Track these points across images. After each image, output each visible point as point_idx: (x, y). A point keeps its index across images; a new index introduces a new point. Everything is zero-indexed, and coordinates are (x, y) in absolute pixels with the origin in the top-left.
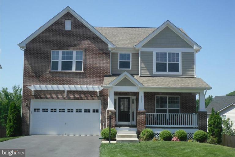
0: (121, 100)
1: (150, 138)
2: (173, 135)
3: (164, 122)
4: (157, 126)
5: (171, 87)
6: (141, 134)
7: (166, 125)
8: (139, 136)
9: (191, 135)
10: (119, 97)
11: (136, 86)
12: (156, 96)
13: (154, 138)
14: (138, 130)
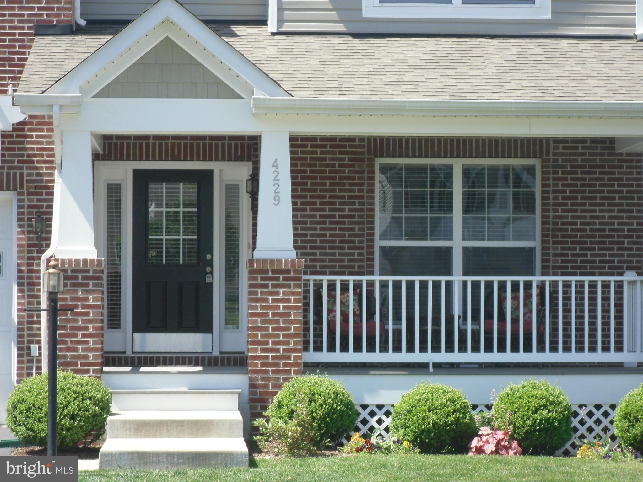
0: (153, 188)
1: (323, 436)
2: (477, 417)
3: (423, 333)
4: (377, 357)
5: (472, 97)
6: (271, 411)
7: (436, 348)
8: (258, 422)
9: (598, 414)
10: (137, 174)
11: (236, 96)
12: (379, 161)
13: (356, 437)
14: (252, 386)
